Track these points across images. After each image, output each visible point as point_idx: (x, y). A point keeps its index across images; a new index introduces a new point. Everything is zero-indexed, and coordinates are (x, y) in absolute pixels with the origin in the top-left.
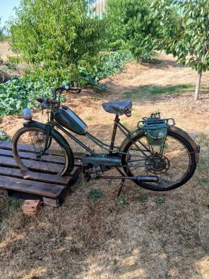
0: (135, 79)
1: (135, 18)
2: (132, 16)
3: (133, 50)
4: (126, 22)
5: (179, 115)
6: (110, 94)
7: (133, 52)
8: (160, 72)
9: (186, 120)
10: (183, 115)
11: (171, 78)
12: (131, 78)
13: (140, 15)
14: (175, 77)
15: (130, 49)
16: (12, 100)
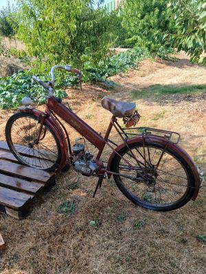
0: (147, 77)
1: (152, 13)
2: (149, 12)
3: (149, 46)
4: (142, 17)
5: (185, 118)
6: (117, 92)
7: (149, 49)
8: (176, 70)
9: (193, 124)
10: (191, 119)
11: (187, 77)
12: (143, 76)
13: (157, 10)
14: (190, 76)
15: (147, 46)
16: (9, 94)
